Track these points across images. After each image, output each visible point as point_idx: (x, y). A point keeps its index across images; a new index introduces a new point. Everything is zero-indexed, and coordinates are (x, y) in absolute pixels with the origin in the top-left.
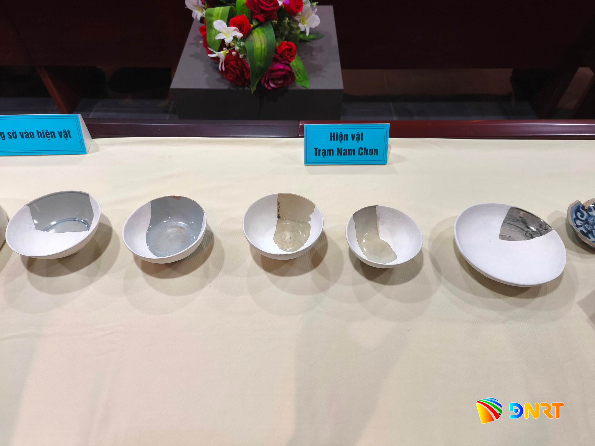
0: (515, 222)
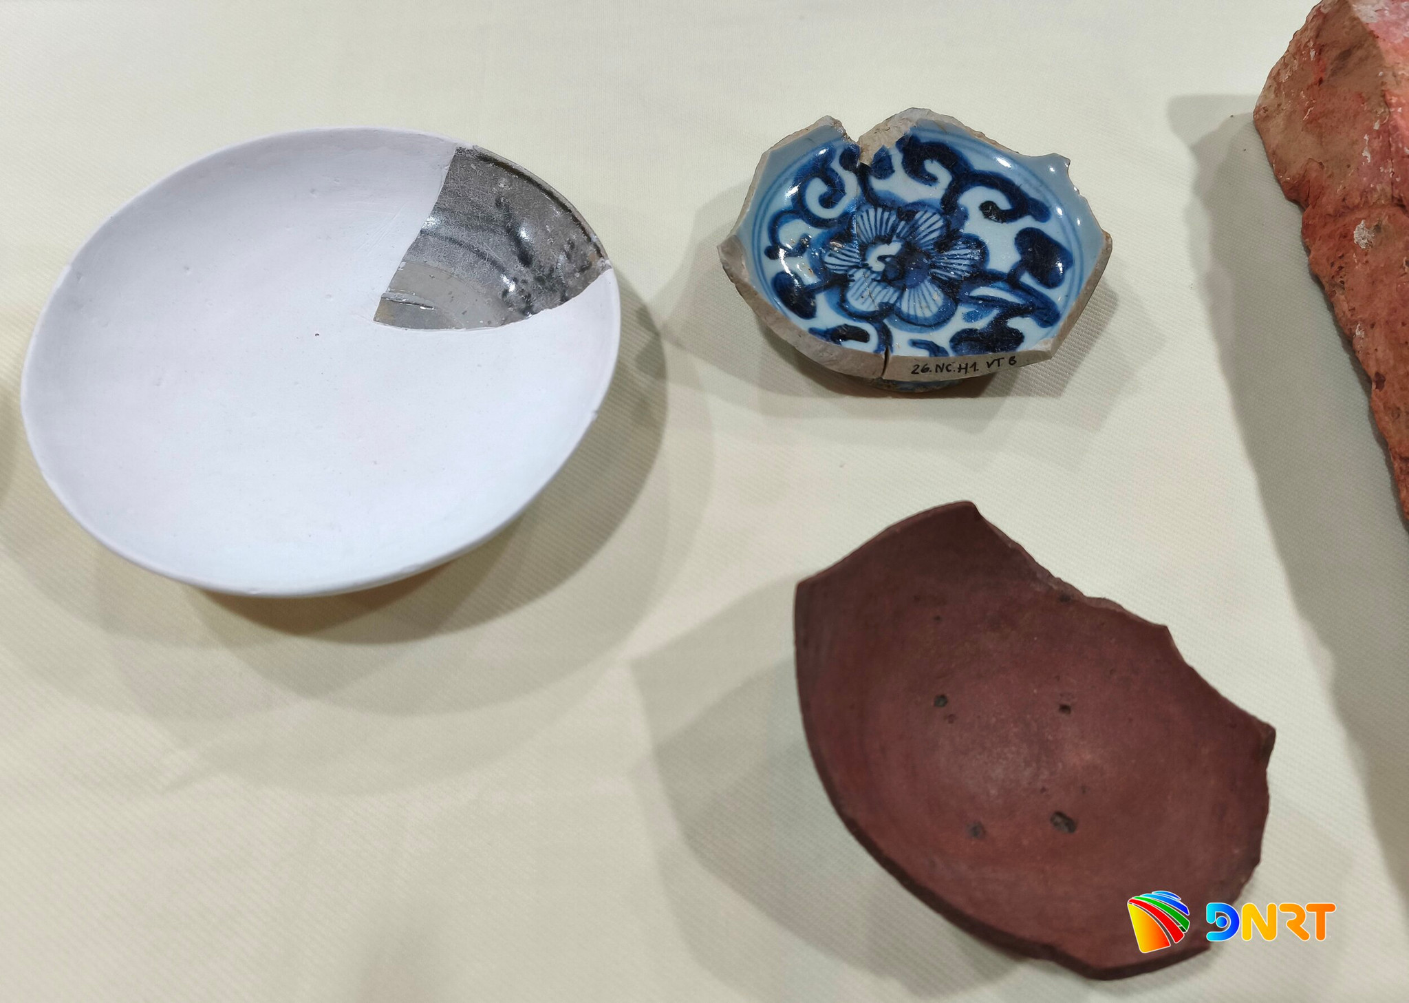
0: (478, 228)
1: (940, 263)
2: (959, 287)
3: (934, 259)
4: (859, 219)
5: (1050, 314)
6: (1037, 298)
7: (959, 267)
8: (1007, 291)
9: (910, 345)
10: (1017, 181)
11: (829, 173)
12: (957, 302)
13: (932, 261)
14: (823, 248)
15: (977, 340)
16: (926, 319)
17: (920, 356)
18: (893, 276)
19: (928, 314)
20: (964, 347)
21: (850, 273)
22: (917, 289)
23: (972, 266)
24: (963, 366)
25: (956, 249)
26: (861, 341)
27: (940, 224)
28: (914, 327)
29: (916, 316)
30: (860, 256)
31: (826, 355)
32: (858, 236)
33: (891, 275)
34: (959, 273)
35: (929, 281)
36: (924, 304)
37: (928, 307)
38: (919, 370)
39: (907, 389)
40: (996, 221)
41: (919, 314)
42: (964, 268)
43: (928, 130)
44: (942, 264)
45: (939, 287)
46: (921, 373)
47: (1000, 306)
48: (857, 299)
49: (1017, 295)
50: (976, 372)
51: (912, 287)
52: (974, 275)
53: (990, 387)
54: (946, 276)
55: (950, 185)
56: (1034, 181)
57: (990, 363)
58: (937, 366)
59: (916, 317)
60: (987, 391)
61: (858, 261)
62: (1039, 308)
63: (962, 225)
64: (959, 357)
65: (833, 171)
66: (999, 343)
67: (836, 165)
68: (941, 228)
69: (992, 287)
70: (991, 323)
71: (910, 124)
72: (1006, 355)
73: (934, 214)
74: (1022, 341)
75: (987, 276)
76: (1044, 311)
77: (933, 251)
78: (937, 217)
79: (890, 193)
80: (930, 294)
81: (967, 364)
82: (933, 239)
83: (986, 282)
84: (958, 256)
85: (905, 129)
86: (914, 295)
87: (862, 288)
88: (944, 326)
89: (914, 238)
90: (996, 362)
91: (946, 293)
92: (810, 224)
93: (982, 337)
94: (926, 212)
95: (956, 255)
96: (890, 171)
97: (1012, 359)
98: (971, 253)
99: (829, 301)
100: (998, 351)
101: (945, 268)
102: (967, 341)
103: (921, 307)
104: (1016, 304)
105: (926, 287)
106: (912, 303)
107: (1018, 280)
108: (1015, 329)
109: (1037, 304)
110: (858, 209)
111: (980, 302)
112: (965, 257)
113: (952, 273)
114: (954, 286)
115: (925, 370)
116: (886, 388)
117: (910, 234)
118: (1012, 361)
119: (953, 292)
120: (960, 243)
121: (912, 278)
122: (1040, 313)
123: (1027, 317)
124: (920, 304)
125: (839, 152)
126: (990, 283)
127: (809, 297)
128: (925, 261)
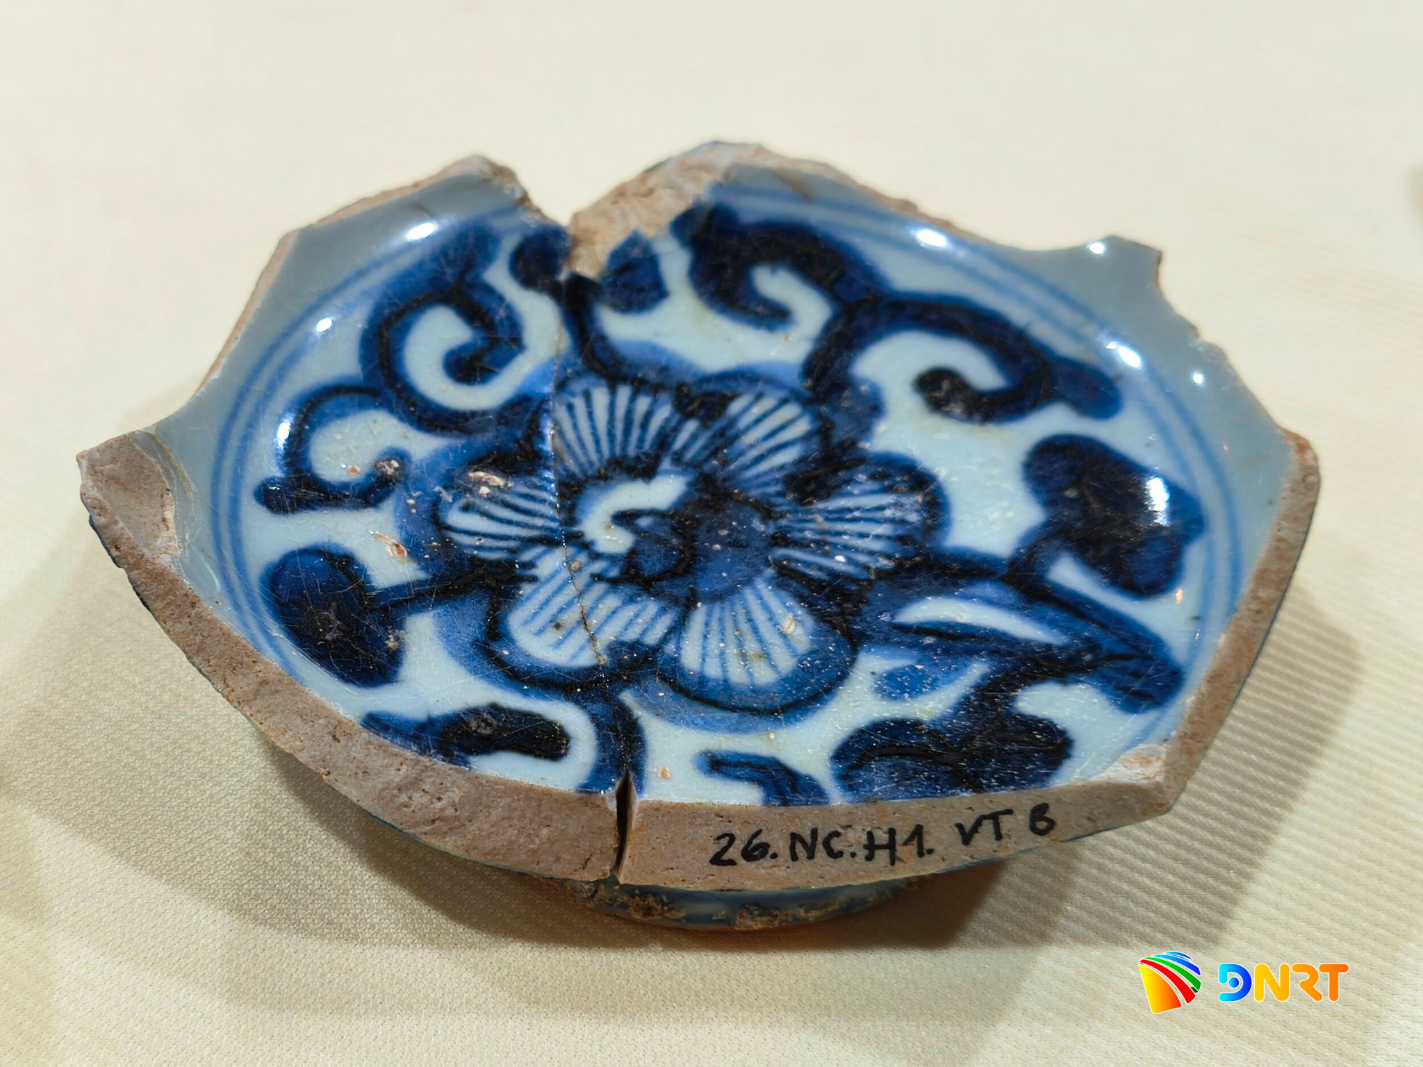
1: (802, 530)
2: (860, 599)
3: (783, 522)
4: (562, 414)
5: (1150, 671)
6: (1104, 626)
7: (860, 543)
8: (1010, 608)
9: (700, 768)
10: (1018, 314)
11: (477, 296)
12: (855, 641)
13: (780, 527)
14: (446, 488)
15: (920, 753)
16: (756, 691)
17: (732, 802)
18: (658, 568)
19: (764, 676)
20: (878, 775)
21: (527, 556)
22: (732, 605)
23: (901, 539)
24: (882, 837)
25: (850, 494)
26: (538, 756)
27: (803, 426)
28: (719, 714)
29: (726, 681)
30: (560, 511)
31: (418, 798)
32: (558, 458)
33: (652, 564)
34: (862, 558)
35: (769, 581)
36: (752, 646)
37: (766, 656)
38: (734, 853)
39: (708, 918)
40: (962, 420)
41: (737, 674)
42: (877, 546)
43: (759, 193)
44: (808, 534)
45: (800, 598)
46: (743, 862)
47: (992, 653)
48: (540, 632)
49: (1041, 619)
50: (927, 857)
51: (717, 597)
52: (908, 564)
53: (984, 914)
54: (821, 568)
55: (828, 328)
56: (1064, 314)
57: (968, 826)
58: (795, 837)
59: (726, 685)
60: (973, 925)
61: (554, 525)
62: (1112, 657)
63: (865, 430)
64: (864, 806)
65: (490, 290)
66: (993, 764)
67: (499, 276)
68: (806, 438)
69: (966, 598)
70: (964, 704)
71: (707, 179)
72: (1020, 800)
73: (783, 402)
74: (1067, 756)
75: (945, 567)
76: (1132, 665)
77: (780, 500)
78: (791, 411)
79: (655, 349)
80: (772, 618)
81: (892, 832)
82: (782, 468)
83: (944, 584)
84: (857, 514)
85: (697, 191)
86: (721, 620)
87: (559, 601)
88: (814, 711)
89: (725, 463)
90: (988, 826)
91: (820, 617)
92: (412, 423)
93: (938, 746)
94: (759, 397)
95: (849, 510)
96: (654, 294)
97: (1039, 812)
98: (897, 505)
99: (447, 637)
100: (990, 787)
101: (822, 545)
102: (889, 755)
103: (743, 656)
104: (1040, 645)
105: (760, 598)
106: (714, 645)
107: (1041, 578)
108: (1040, 721)
109: (1108, 642)
110: (562, 386)
111: (929, 640)
112: (878, 515)
113: (840, 558)
114: (847, 596)
115: (756, 851)
116: (638, 917)
117: (715, 453)
118: (1041, 820)
119: (842, 614)
120: (861, 477)
121: (717, 575)
122: (1117, 670)
123: (1078, 682)
124: (740, 645)
125: (509, 244)
126: (957, 586)
127: (383, 624)
128: (758, 525)
